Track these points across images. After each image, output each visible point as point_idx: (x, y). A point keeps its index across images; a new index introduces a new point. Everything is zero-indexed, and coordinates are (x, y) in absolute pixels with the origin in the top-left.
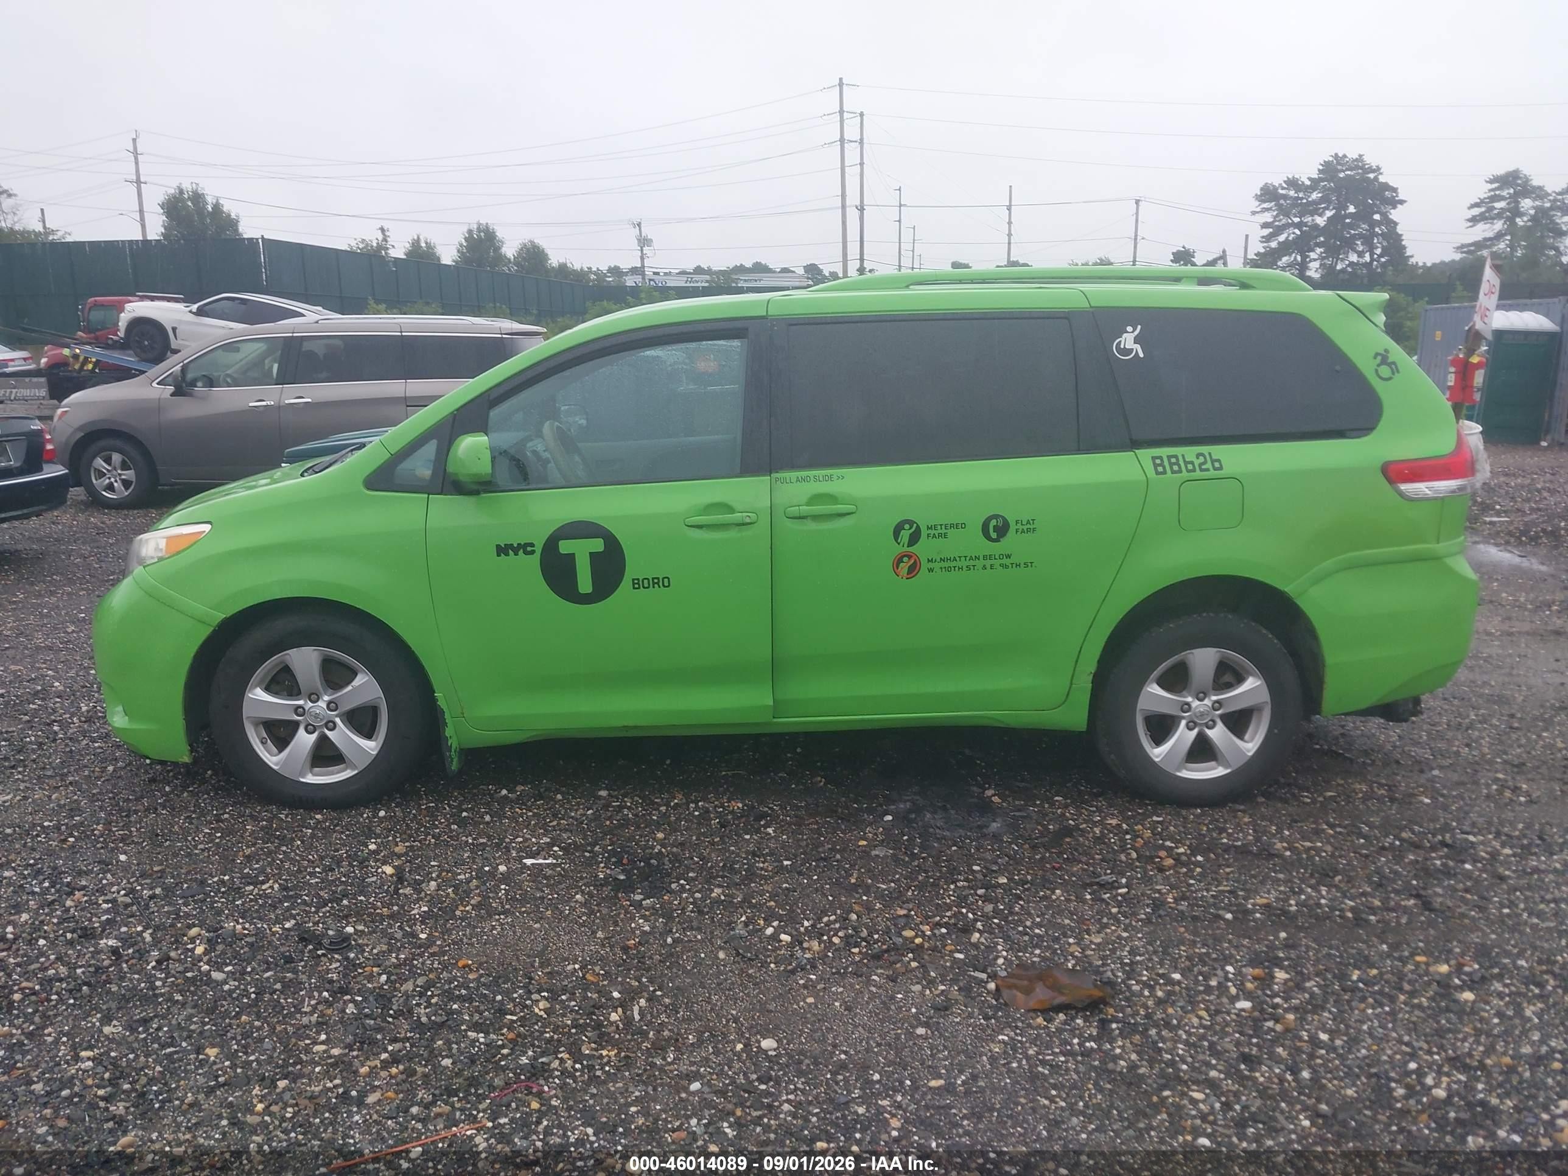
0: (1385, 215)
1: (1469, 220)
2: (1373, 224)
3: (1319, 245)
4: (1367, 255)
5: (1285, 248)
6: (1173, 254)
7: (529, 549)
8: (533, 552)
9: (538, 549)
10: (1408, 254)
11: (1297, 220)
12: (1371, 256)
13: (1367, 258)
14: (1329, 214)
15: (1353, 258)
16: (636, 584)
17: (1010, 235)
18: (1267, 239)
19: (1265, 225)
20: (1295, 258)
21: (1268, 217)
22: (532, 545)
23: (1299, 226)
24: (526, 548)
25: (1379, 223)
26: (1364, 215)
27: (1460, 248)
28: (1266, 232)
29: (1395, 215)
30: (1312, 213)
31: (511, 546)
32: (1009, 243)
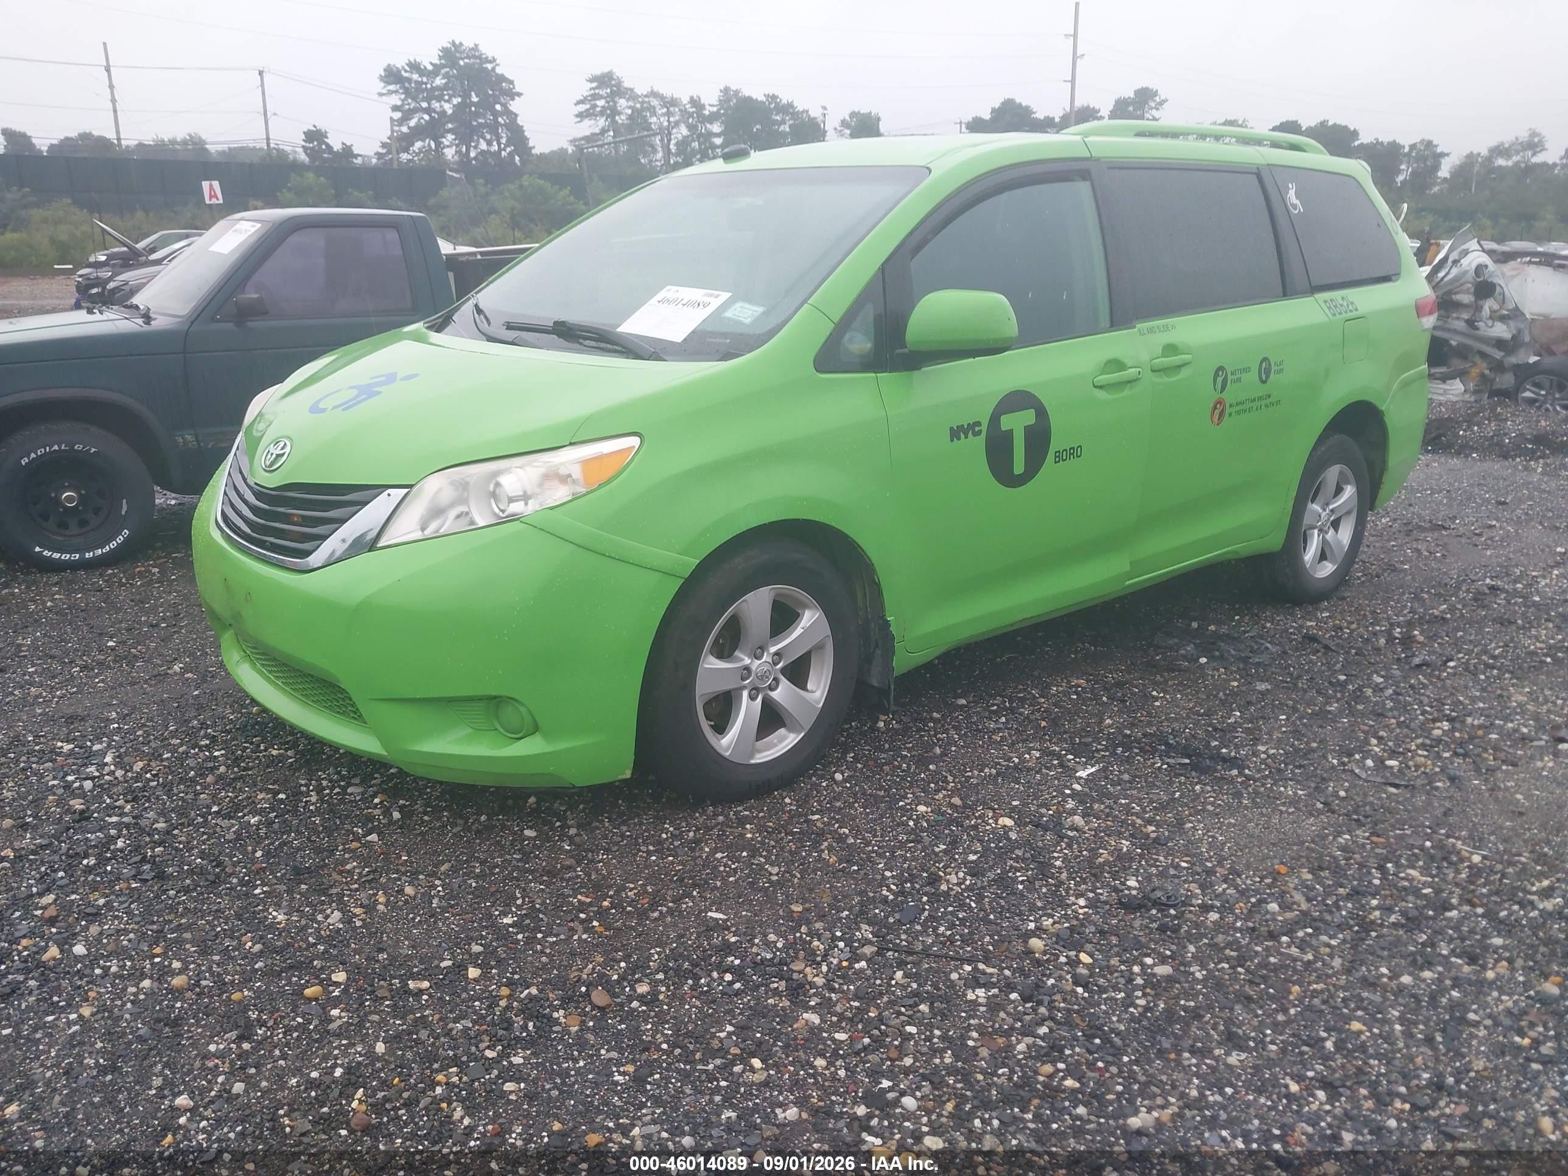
0: (504, 105)
1: (577, 116)
2: (496, 114)
3: (449, 131)
4: (495, 143)
5: (418, 133)
6: (304, 133)
7: (977, 429)
8: (979, 433)
9: (984, 428)
10: (531, 144)
11: (424, 105)
12: (499, 144)
13: (495, 147)
14: (456, 100)
15: (483, 146)
16: (1059, 457)
17: (114, 101)
18: (401, 122)
19: (395, 108)
20: (429, 145)
21: (396, 100)
22: (978, 424)
23: (428, 111)
24: (972, 429)
25: (501, 114)
26: (486, 104)
27: (573, 141)
28: (397, 115)
29: (515, 106)
30: (440, 99)
31: (961, 428)
32: (115, 111)
